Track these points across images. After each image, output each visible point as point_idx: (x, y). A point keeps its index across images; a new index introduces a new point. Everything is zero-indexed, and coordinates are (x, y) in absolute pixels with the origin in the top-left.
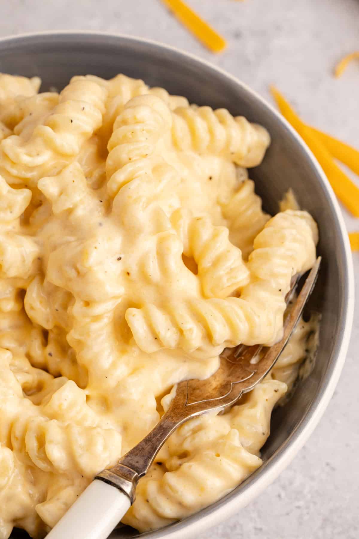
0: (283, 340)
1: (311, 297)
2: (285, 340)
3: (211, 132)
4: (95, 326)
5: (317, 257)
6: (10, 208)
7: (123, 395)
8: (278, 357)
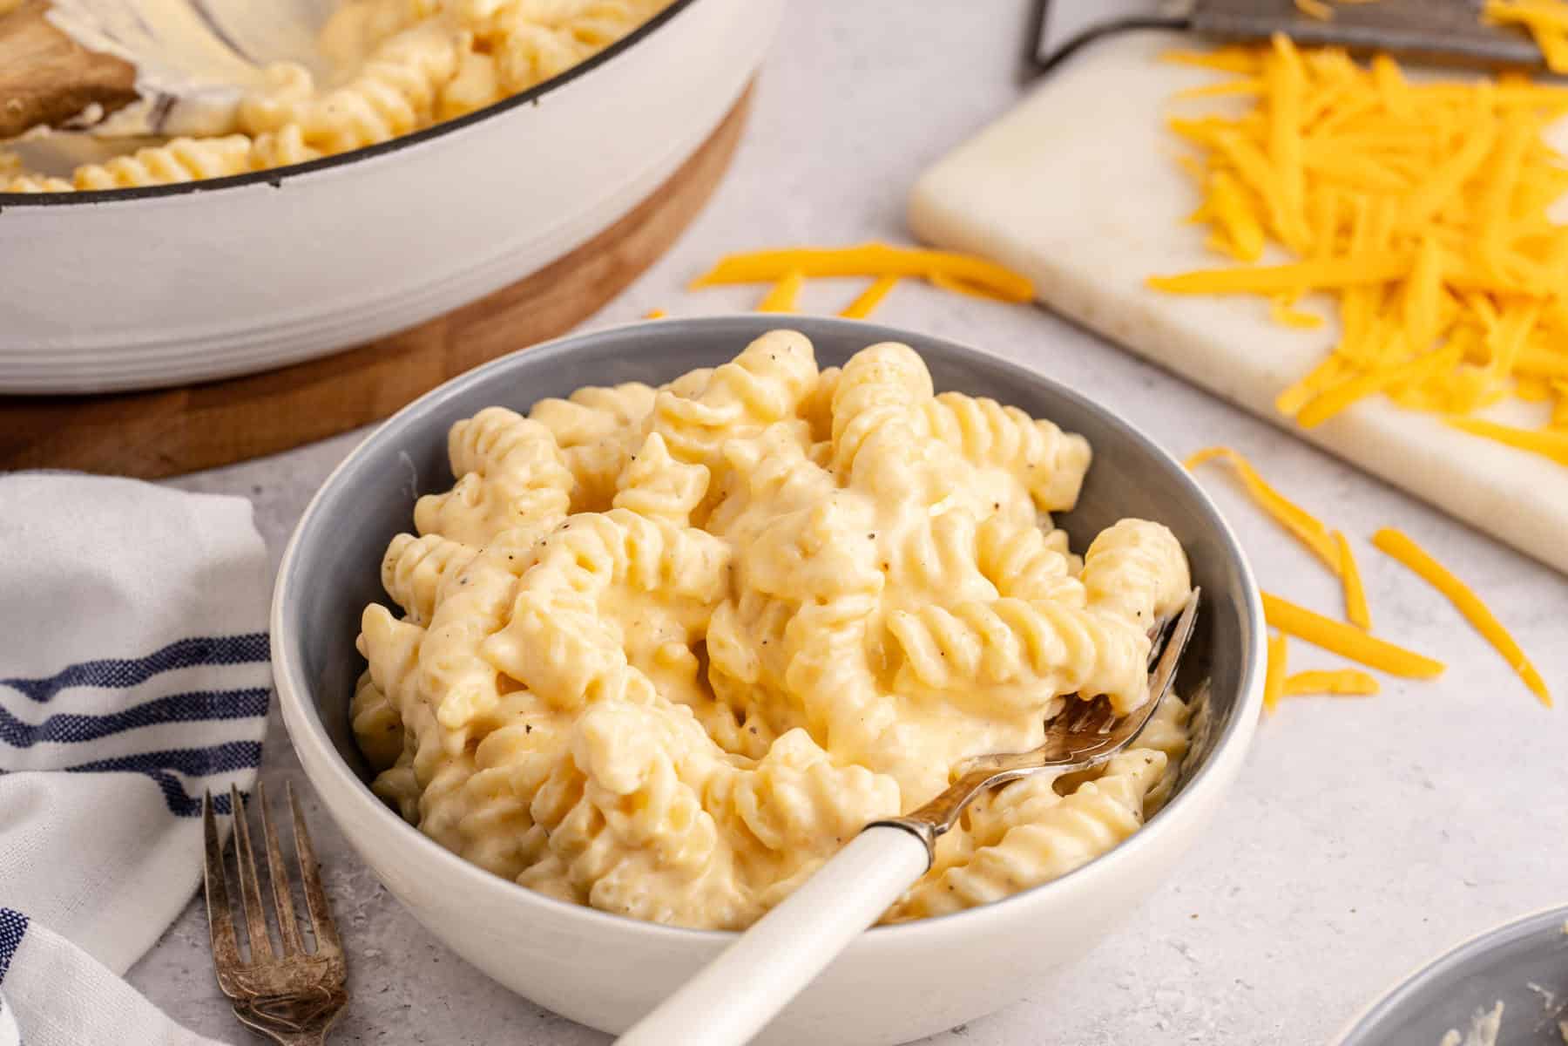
0: (1150, 703)
1: (1190, 647)
2: (1154, 701)
3: (994, 428)
4: (837, 638)
5: (1193, 589)
6: (677, 490)
7: (891, 750)
8: (1146, 722)
